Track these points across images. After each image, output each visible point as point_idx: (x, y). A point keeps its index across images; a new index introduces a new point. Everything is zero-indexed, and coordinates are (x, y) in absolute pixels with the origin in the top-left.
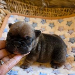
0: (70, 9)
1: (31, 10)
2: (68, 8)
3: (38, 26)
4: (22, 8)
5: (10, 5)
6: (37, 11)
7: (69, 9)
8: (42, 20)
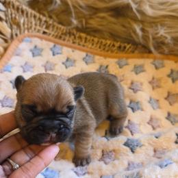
0: (130, 47)
1: (53, 33)
2: (126, 44)
3: (75, 66)
4: (36, 25)
5: (11, 15)
6: (63, 36)
7: (128, 47)
8: (87, 55)
